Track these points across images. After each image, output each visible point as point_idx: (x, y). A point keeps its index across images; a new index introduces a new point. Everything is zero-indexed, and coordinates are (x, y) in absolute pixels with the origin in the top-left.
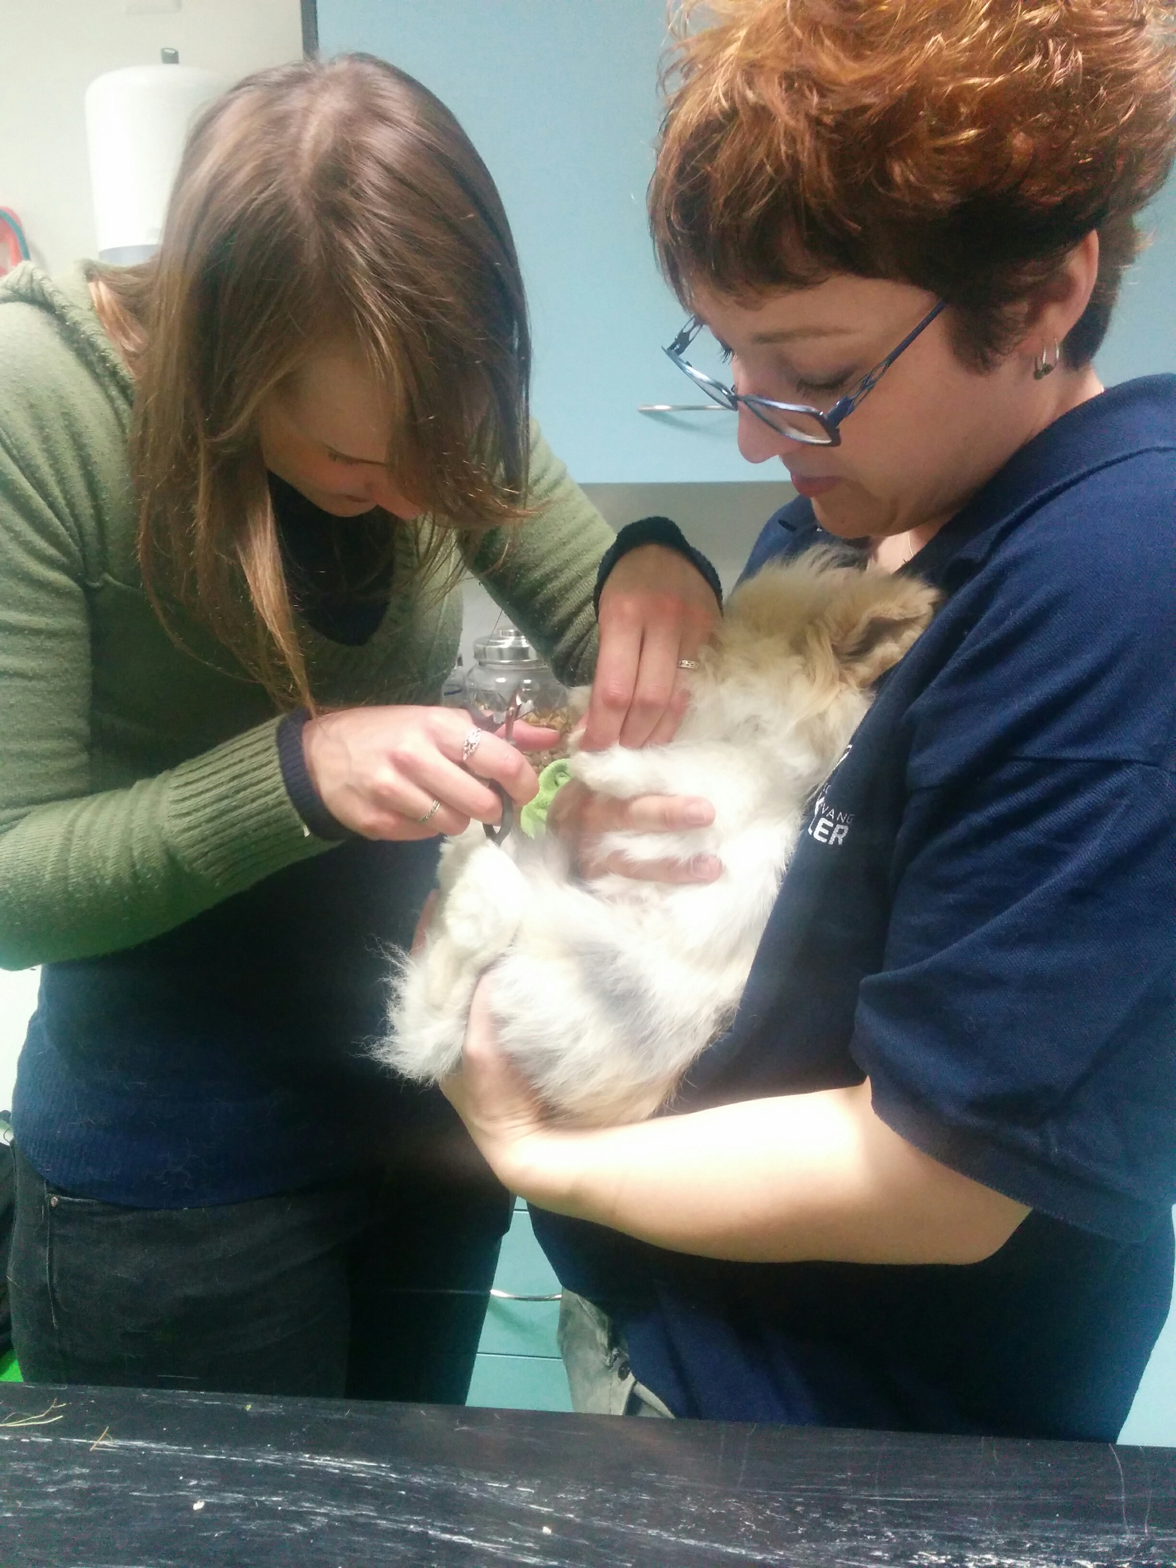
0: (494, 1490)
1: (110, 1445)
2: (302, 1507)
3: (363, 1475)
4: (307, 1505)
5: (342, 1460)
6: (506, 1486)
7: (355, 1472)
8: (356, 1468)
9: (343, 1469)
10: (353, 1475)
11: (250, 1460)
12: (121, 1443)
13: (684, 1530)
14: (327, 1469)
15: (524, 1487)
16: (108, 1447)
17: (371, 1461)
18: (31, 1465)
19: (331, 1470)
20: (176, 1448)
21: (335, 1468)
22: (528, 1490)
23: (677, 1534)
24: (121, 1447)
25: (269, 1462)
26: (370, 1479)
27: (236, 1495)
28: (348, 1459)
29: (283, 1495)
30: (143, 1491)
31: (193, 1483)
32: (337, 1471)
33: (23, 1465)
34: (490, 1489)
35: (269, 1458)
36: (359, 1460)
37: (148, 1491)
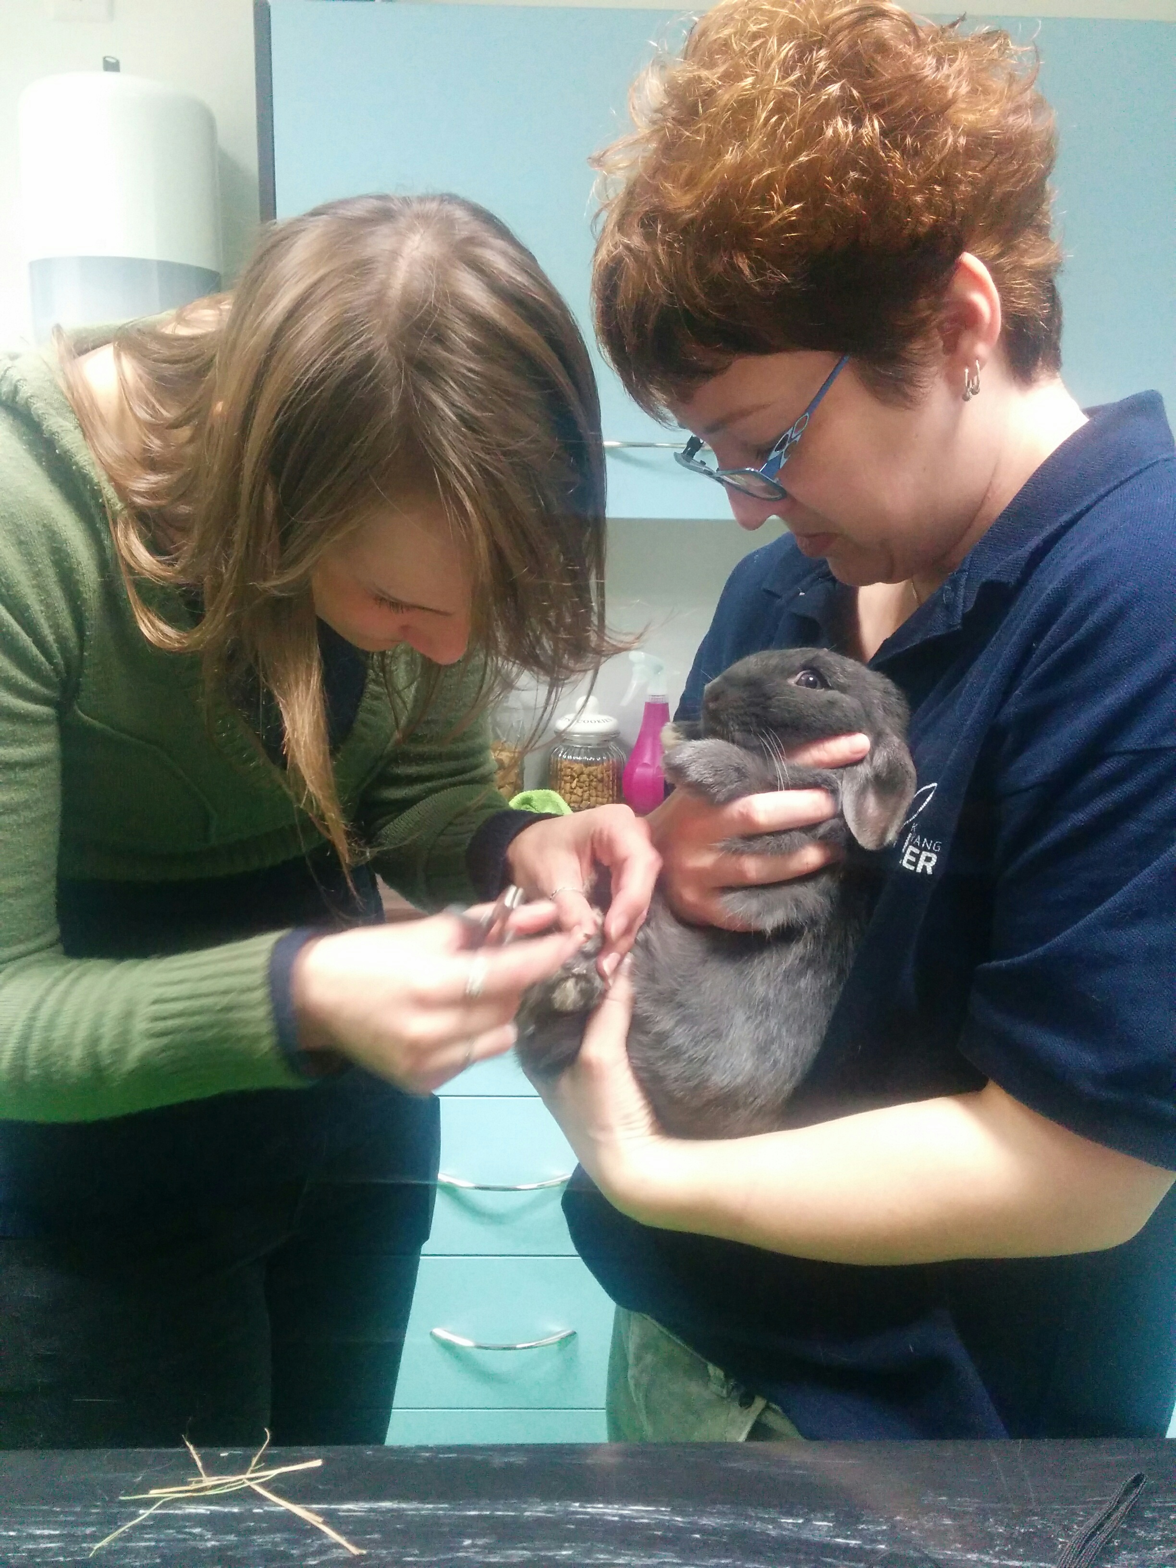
0: (790, 1527)
1: (356, 1509)
2: (598, 1559)
3: (646, 1521)
4: (602, 1556)
5: (616, 1506)
6: (800, 1521)
7: (637, 1518)
8: (635, 1514)
9: (622, 1516)
10: (636, 1521)
11: (518, 1514)
12: (367, 1506)
13: (1002, 1552)
14: (605, 1517)
15: (819, 1521)
16: (354, 1511)
17: (648, 1506)
18: (278, 1537)
19: (610, 1518)
20: (431, 1506)
21: (614, 1516)
22: (825, 1523)
23: (997, 1556)
24: (371, 1510)
25: (539, 1514)
26: (655, 1524)
27: (521, 1552)
28: (623, 1506)
29: (571, 1548)
30: (415, 1555)
31: (467, 1542)
32: (616, 1519)
33: (269, 1538)
34: (786, 1526)
35: (536, 1510)
36: (635, 1505)
37: (422, 1554)
